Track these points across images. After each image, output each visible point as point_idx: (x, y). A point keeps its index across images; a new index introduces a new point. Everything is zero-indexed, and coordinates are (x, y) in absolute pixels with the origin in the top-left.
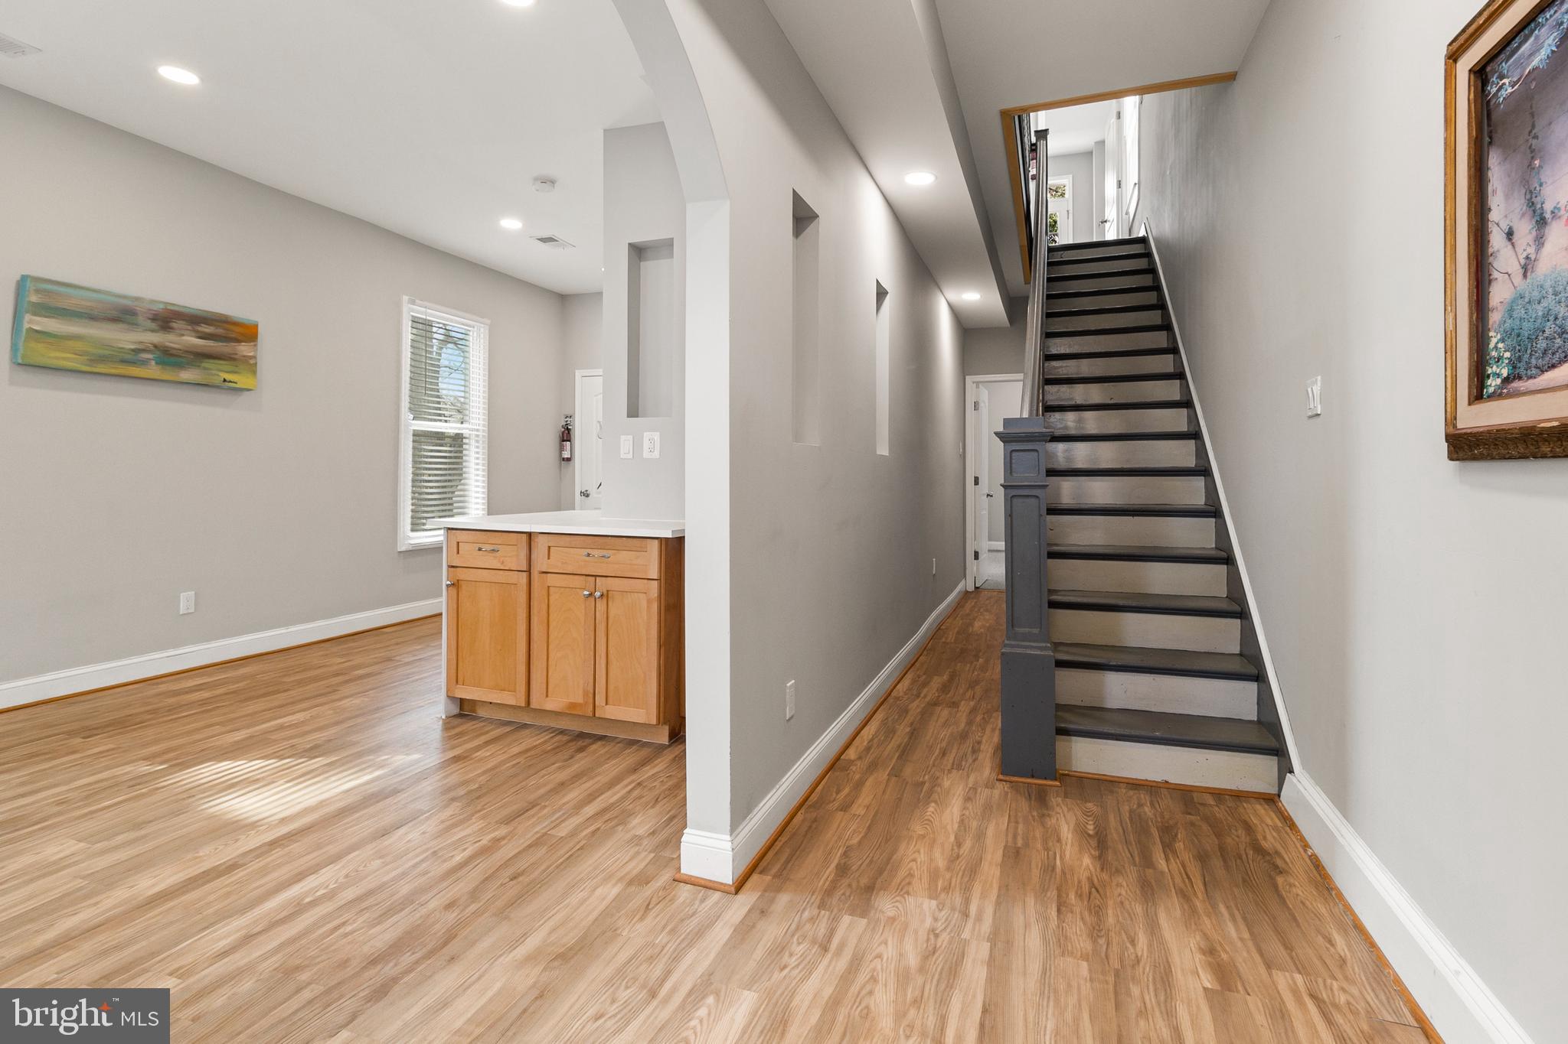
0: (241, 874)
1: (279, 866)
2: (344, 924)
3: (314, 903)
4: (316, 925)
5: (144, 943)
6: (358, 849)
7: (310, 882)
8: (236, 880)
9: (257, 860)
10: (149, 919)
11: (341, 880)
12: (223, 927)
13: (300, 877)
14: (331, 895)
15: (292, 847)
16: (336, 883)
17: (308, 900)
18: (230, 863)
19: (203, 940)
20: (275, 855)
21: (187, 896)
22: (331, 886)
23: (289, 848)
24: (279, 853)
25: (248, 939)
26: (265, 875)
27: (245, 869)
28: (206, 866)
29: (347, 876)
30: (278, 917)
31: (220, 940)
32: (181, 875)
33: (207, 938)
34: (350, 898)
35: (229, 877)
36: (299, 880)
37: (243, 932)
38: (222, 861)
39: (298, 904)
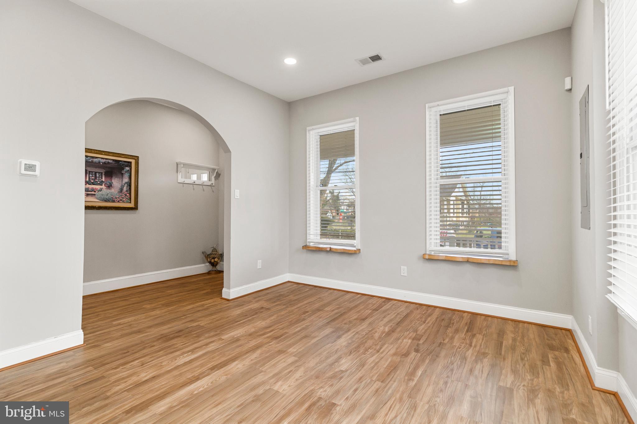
0: (210, 365)
1: (196, 367)
2: (182, 345)
3: (189, 351)
4: (189, 346)
5: (233, 347)
6: (168, 371)
7: (187, 359)
8: (211, 363)
9: (204, 371)
10: (234, 353)
11: (178, 358)
12: (213, 348)
13: (190, 362)
14: (183, 354)
15: (191, 376)
16: (180, 358)
17: (190, 353)
18: (213, 371)
19: (218, 346)
20: (197, 372)
21: (225, 359)
22: (182, 356)
23: (192, 375)
24: (196, 373)
25: (207, 344)
26: (201, 364)
27: (207, 367)
28: (222, 371)
29: (176, 359)
30: (199, 349)
31: (213, 345)
32: (230, 368)
33: (216, 346)
34: (178, 352)
35: (213, 364)
36: (191, 360)
37: (208, 346)
38: (216, 372)
39: (193, 352)
